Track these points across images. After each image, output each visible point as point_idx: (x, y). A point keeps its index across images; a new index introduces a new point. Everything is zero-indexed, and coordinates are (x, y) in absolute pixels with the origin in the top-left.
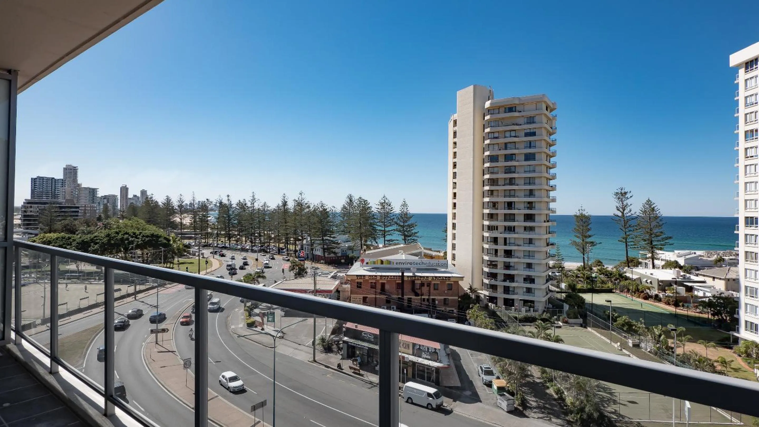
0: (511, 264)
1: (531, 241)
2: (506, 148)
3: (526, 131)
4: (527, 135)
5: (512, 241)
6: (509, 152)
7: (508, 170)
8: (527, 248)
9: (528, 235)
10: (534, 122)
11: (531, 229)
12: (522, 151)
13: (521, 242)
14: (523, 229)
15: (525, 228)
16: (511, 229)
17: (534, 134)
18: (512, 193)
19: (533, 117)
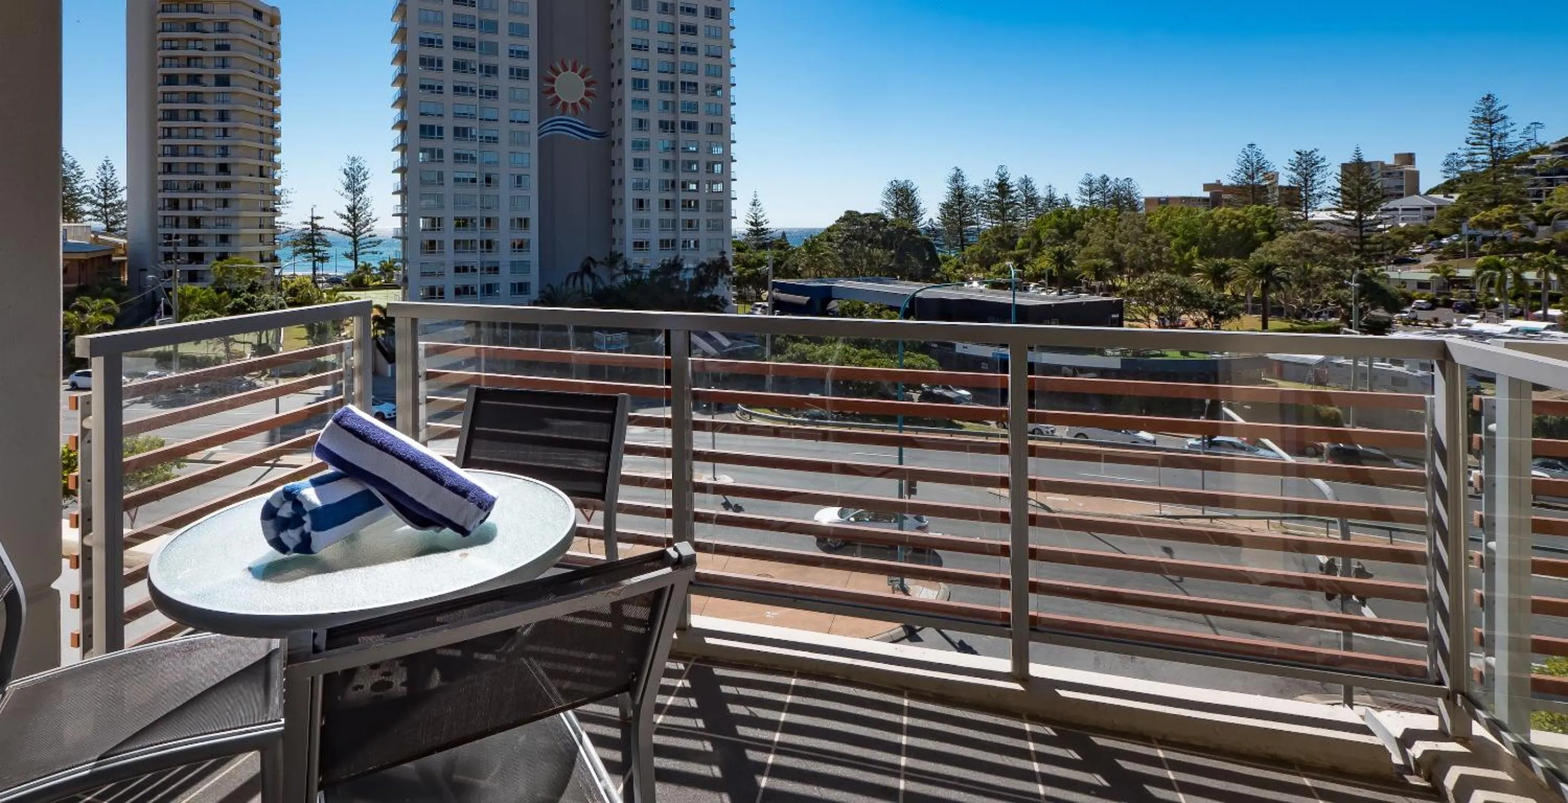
0: (200, 238)
1: (225, 203)
2: (189, 65)
3: (217, 43)
4: (218, 48)
5: (200, 203)
6: (193, 71)
7: (194, 97)
8: (221, 212)
9: (222, 194)
10: (227, 31)
11: (226, 185)
12: (211, 71)
13: (212, 205)
14: (214, 185)
15: (218, 185)
16: (198, 187)
17: (226, 48)
18: (200, 132)
19: (227, 23)
